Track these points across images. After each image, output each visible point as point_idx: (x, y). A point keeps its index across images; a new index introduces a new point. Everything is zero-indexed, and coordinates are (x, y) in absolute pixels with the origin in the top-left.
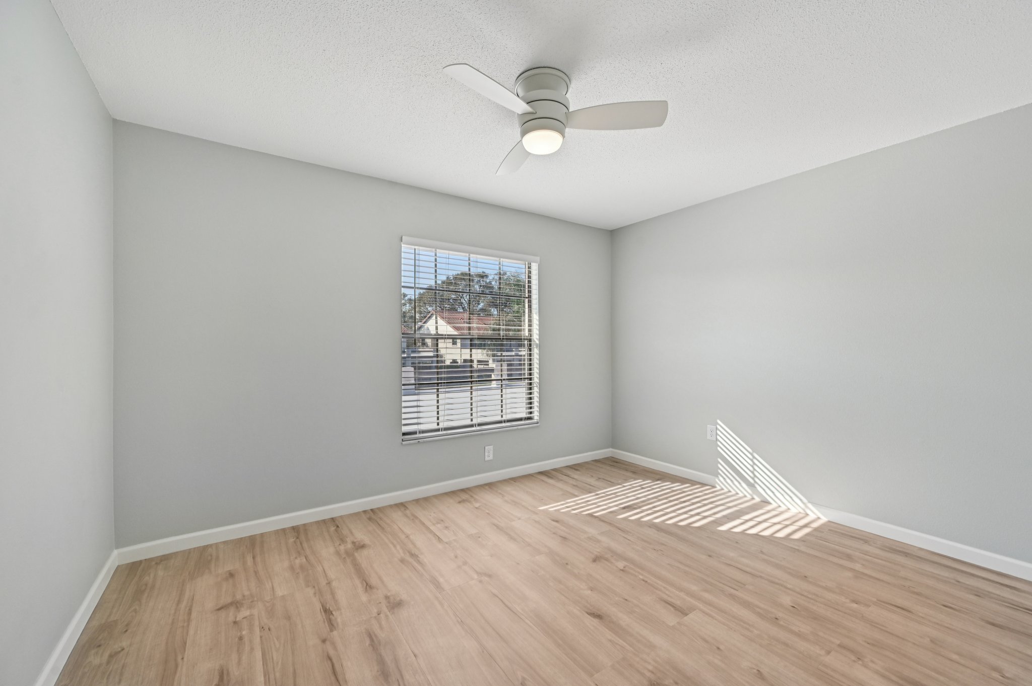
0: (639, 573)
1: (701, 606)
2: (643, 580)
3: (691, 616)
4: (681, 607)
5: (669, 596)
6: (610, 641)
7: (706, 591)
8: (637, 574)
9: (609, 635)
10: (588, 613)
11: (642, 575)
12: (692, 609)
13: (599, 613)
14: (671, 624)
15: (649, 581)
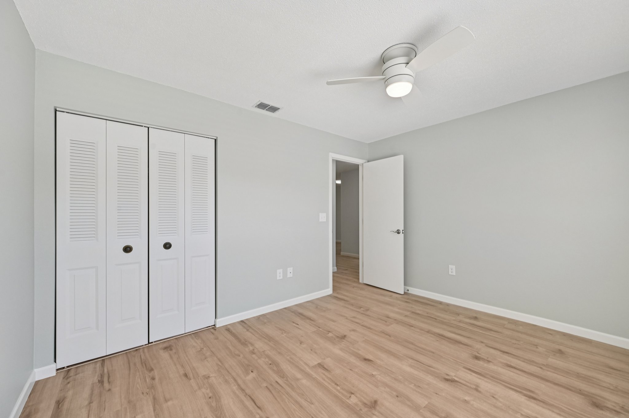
0: (339, 392)
1: (308, 370)
2: (337, 385)
3: (316, 363)
4: (320, 367)
5: (324, 374)
6: (359, 350)
7: (298, 380)
8: (341, 391)
9: (360, 352)
10: (372, 361)
11: (337, 390)
12: (314, 367)
13: (366, 361)
14: (329, 359)
15: (334, 384)
